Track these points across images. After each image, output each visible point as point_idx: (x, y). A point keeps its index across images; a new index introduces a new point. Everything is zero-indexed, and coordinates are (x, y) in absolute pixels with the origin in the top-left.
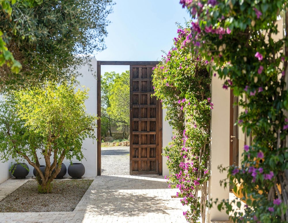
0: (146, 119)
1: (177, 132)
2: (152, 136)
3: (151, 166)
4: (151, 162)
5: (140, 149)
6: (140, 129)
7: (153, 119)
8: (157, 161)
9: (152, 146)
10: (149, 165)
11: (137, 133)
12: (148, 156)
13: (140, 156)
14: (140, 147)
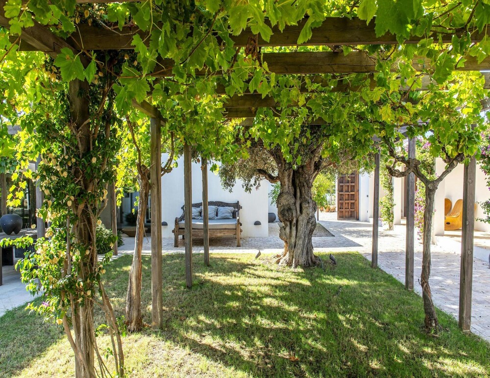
0: (348, 184)
1: (388, 192)
2: (353, 195)
3: (351, 214)
4: (351, 212)
5: (344, 203)
6: (344, 191)
7: (353, 184)
8: (355, 212)
9: (353, 201)
10: (350, 213)
11: (342, 193)
12: (350, 208)
13: (344, 208)
14: (344, 202)
